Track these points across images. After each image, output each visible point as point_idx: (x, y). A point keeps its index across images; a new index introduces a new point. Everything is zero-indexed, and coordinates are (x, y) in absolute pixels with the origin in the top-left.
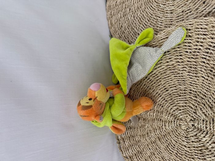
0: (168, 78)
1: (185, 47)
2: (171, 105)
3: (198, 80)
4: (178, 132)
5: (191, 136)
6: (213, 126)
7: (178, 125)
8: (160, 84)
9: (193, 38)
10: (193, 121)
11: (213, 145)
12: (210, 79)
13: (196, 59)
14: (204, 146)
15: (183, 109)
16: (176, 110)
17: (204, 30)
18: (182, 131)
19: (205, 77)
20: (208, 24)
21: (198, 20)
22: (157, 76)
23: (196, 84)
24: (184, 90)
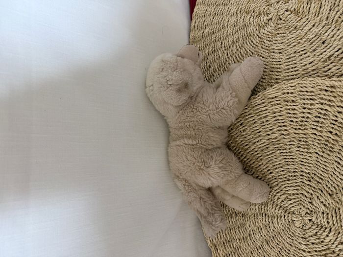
0: (272, 155)
1: (289, 115)
2: (277, 193)
3: (310, 157)
4: (291, 230)
5: (309, 236)
6: (337, 220)
7: (291, 221)
8: (261, 164)
9: (298, 104)
10: (309, 214)
11: (341, 247)
12: (325, 155)
13: (305, 131)
14: (329, 249)
15: (294, 199)
16: (285, 199)
17: (310, 94)
18: (296, 230)
19: (319, 153)
20: (314, 87)
21: (301, 81)
22: (257, 153)
23: (308, 163)
24: (294, 172)
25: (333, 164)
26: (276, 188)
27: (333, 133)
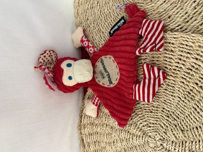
1: (166, 62)
2: (141, 119)
3: (173, 99)
4: (145, 148)
6: (182, 150)
7: (146, 141)
9: (176, 54)
10: (162, 140)
12: (186, 101)
13: (176, 78)
15: (153, 127)
16: (146, 125)
17: (189, 48)
18: (149, 149)
19: (181, 98)
20: (195, 42)
21: (185, 35)
24: (157, 107)
25: (191, 108)
26: (140, 116)
27: (198, 85)
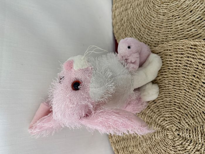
2: (159, 116)
3: (181, 92)
4: (166, 141)
5: (177, 145)
6: (196, 135)
7: (166, 135)
9: (173, 57)
10: (178, 130)
12: (190, 91)
15: (169, 120)
16: (163, 120)
18: (169, 141)
19: (186, 90)
20: (184, 45)
21: (175, 42)
23: (179, 96)
24: (170, 102)
25: (195, 97)
26: (157, 113)
27: (195, 77)
